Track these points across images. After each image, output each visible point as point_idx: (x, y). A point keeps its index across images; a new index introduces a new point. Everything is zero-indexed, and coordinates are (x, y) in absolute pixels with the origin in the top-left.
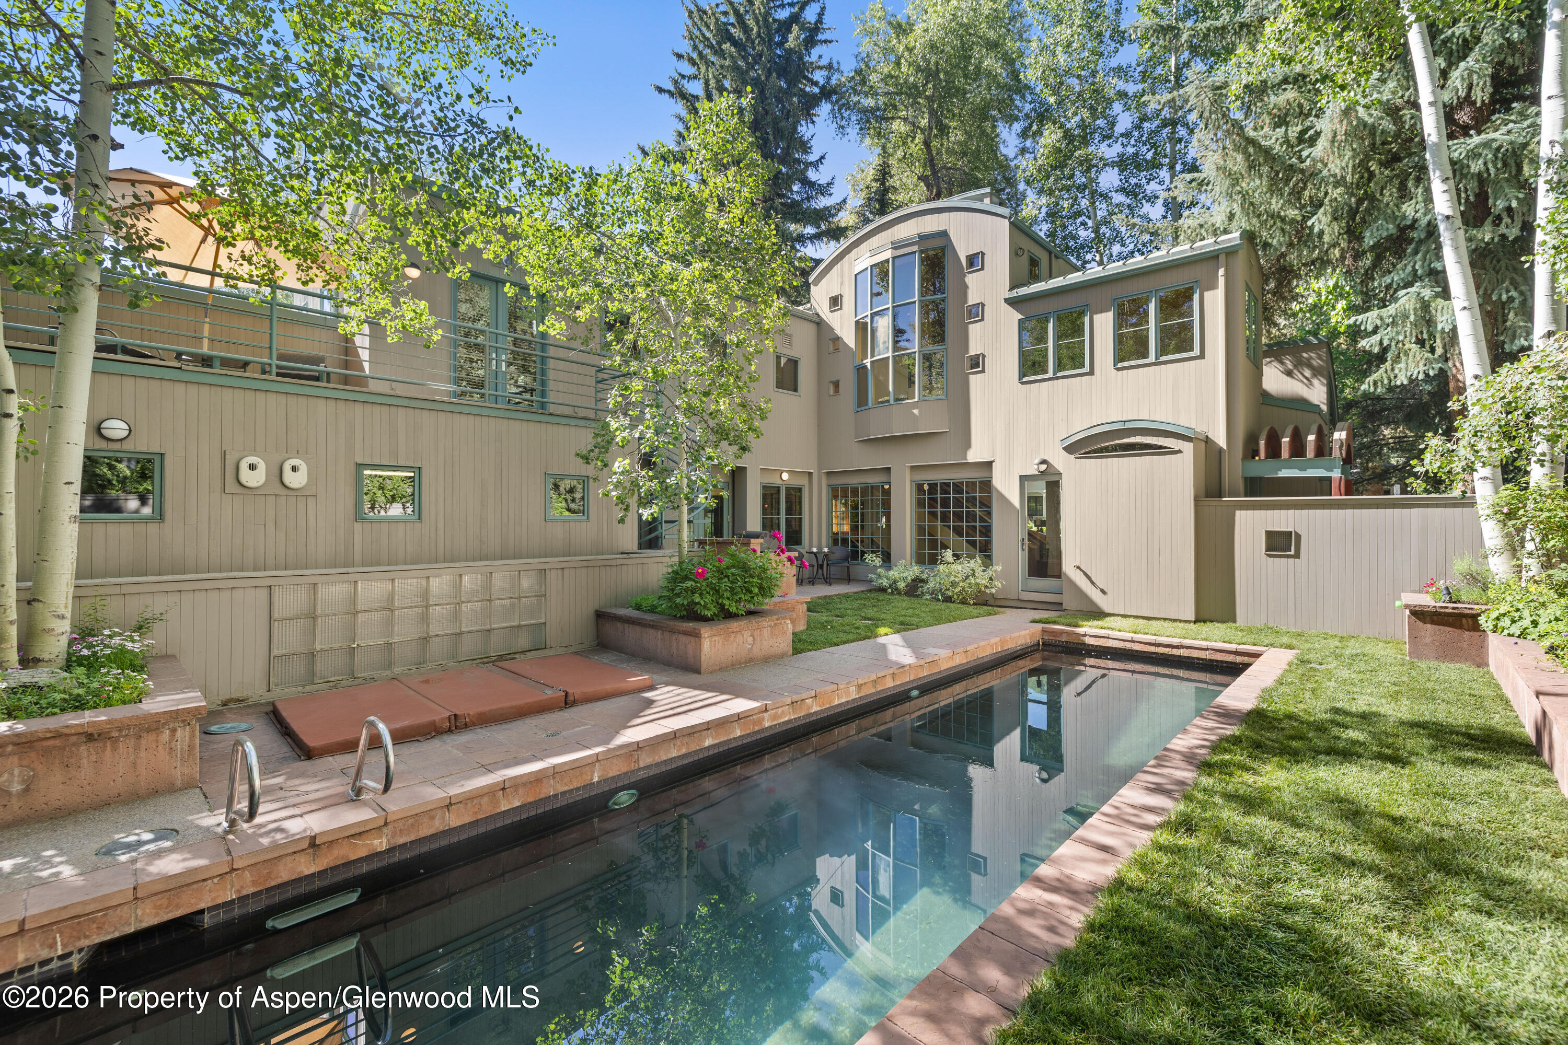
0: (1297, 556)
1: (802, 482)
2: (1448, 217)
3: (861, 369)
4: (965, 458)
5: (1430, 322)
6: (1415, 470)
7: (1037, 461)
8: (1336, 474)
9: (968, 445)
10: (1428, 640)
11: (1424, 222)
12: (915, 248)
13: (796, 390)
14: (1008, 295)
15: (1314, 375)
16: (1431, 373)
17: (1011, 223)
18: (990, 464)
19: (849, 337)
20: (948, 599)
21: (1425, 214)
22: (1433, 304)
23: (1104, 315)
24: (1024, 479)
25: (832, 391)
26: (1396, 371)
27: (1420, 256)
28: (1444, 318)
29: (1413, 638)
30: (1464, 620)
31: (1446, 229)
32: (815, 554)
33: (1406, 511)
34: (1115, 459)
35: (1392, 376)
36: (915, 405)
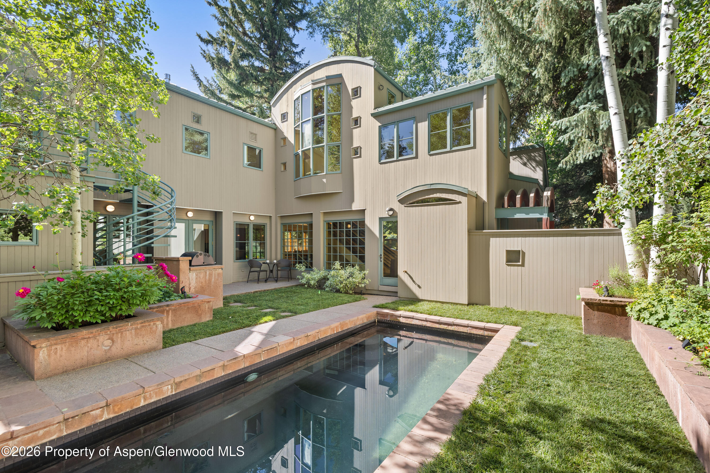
0: (523, 265)
1: (266, 221)
2: (607, 57)
3: (297, 155)
4: (351, 207)
5: (595, 126)
6: (590, 209)
7: (387, 209)
8: (545, 216)
9: (353, 200)
10: (595, 321)
11: (593, 66)
12: (324, 84)
13: (260, 168)
14: (373, 111)
15: (537, 166)
16: (596, 156)
17: (376, 70)
18: (363, 211)
19: (291, 138)
20: (338, 291)
21: (594, 61)
22: (598, 114)
23: (423, 123)
24: (381, 219)
25: (283, 169)
26: (577, 155)
27: (591, 86)
28: (604, 122)
29: (587, 319)
30: (617, 309)
31: (606, 65)
32: (268, 264)
33: (582, 238)
34: (426, 207)
35: (575, 158)
36: (324, 177)
